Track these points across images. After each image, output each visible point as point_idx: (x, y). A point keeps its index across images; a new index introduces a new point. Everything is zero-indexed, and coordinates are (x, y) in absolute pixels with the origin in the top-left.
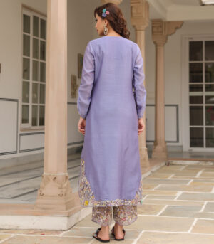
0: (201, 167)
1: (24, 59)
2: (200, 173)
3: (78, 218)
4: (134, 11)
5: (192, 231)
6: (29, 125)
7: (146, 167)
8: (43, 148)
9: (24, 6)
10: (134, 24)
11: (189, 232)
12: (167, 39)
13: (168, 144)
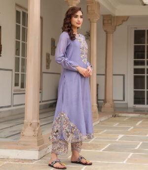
0: (142, 118)
1: (16, 41)
2: (140, 122)
3: (46, 152)
4: (89, 9)
5: (127, 162)
6: (19, 87)
7: (96, 118)
8: (24, 104)
9: (17, 5)
10: (89, 18)
11: (125, 162)
12: (115, 28)
13: (115, 102)
